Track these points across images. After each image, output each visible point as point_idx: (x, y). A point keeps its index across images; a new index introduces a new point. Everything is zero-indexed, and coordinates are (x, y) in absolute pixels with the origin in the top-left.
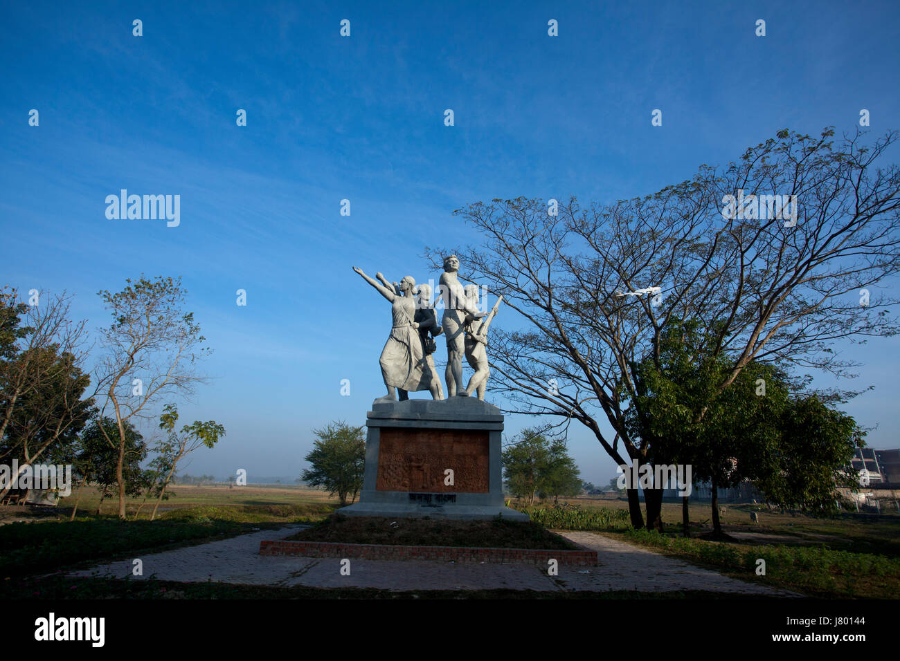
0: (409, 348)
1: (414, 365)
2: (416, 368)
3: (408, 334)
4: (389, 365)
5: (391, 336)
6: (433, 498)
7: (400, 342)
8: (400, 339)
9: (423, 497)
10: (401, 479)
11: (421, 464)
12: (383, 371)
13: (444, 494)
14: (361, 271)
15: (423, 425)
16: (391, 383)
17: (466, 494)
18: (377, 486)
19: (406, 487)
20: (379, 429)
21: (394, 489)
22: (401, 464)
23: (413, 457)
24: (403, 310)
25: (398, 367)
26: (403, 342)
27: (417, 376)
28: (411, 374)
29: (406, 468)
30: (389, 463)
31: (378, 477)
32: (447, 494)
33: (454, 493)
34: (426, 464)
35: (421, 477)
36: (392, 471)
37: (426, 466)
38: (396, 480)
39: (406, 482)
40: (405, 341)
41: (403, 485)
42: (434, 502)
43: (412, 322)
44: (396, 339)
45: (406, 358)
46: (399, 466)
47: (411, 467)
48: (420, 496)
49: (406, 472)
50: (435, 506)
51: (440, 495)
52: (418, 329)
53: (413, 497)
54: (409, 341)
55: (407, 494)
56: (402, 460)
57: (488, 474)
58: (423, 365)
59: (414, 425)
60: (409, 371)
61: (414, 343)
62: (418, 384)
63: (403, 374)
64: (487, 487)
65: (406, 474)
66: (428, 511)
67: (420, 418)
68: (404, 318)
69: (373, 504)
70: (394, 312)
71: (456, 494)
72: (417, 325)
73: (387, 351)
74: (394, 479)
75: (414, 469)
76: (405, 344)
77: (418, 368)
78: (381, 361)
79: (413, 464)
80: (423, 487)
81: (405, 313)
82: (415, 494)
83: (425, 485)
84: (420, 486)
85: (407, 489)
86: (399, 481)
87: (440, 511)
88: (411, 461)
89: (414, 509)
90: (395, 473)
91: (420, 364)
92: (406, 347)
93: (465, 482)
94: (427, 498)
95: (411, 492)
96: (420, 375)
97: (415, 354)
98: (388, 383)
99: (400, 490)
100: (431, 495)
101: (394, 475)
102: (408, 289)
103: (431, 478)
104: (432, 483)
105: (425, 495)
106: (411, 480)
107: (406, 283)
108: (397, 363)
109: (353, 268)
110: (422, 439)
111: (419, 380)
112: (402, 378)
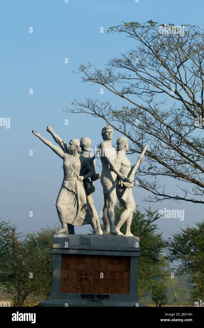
0: (76, 195)
1: (80, 207)
2: (82, 209)
3: (76, 185)
4: (63, 207)
5: (63, 186)
6: (95, 297)
7: (70, 191)
8: (70, 189)
9: (90, 296)
10: (75, 285)
11: (88, 277)
12: (59, 213)
13: (102, 294)
14: (39, 135)
15: (89, 253)
16: (64, 220)
17: (115, 294)
18: (61, 290)
19: (79, 290)
20: (61, 255)
21: (72, 292)
22: (75, 276)
23: (83, 272)
24: (72, 167)
25: (69, 209)
26: (72, 191)
27: (82, 215)
28: (79, 214)
29: (79, 279)
30: (68, 276)
31: (61, 284)
32: (104, 294)
33: (108, 294)
34: (91, 277)
35: (88, 284)
36: (70, 281)
37: (91, 278)
38: (72, 286)
39: (79, 287)
40: (74, 191)
41: (77, 289)
42: (96, 299)
43: (78, 176)
44: (68, 189)
45: (74, 202)
46: (74, 278)
47: (81, 279)
48: (88, 296)
49: (79, 281)
50: (97, 301)
51: (100, 295)
52: (83, 181)
53: (83, 296)
54: (77, 191)
55: (79, 294)
56: (76, 274)
57: (129, 283)
58: (86, 208)
59: (83, 253)
60: (77, 212)
61: (80, 192)
62: (83, 221)
63: (73, 214)
64: (128, 291)
65: (79, 283)
66: (93, 304)
67: (87, 248)
68: (73, 173)
69: (59, 300)
70: (65, 168)
71: (109, 294)
72: (82, 178)
73: (61, 198)
74: (72, 285)
75: (83, 279)
76: (74, 193)
77: (83, 209)
78: (57, 205)
79: (83, 276)
80: (89, 291)
81: (74, 170)
82: (85, 295)
83: (90, 289)
84: (88, 290)
85: (79, 291)
86: (74, 287)
87: (100, 304)
88: (82, 275)
89: (84, 303)
90: (72, 282)
91: (85, 207)
92: (74, 195)
93: (115, 288)
94: (92, 297)
95: (82, 293)
96: (85, 215)
97: (81, 200)
98: (63, 221)
99: (75, 292)
100: (94, 295)
101: (71, 283)
102: (75, 150)
103: (94, 285)
104: (95, 288)
105: (90, 295)
106: (82, 286)
107: (73, 146)
108: (69, 207)
109: (33, 132)
110: (88, 261)
111: (84, 218)
112: (72, 217)
